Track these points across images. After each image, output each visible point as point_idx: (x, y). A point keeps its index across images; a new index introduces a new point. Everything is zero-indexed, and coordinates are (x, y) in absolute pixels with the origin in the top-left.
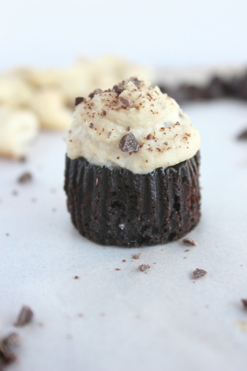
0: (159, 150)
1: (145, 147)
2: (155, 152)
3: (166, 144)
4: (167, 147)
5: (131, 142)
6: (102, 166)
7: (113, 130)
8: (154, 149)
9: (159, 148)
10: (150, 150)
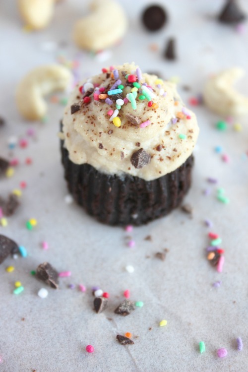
0: (169, 158)
1: (156, 158)
2: (166, 161)
3: (175, 150)
4: (177, 153)
5: (143, 158)
6: (113, 175)
7: (124, 149)
8: (164, 158)
9: (169, 156)
10: (161, 160)
